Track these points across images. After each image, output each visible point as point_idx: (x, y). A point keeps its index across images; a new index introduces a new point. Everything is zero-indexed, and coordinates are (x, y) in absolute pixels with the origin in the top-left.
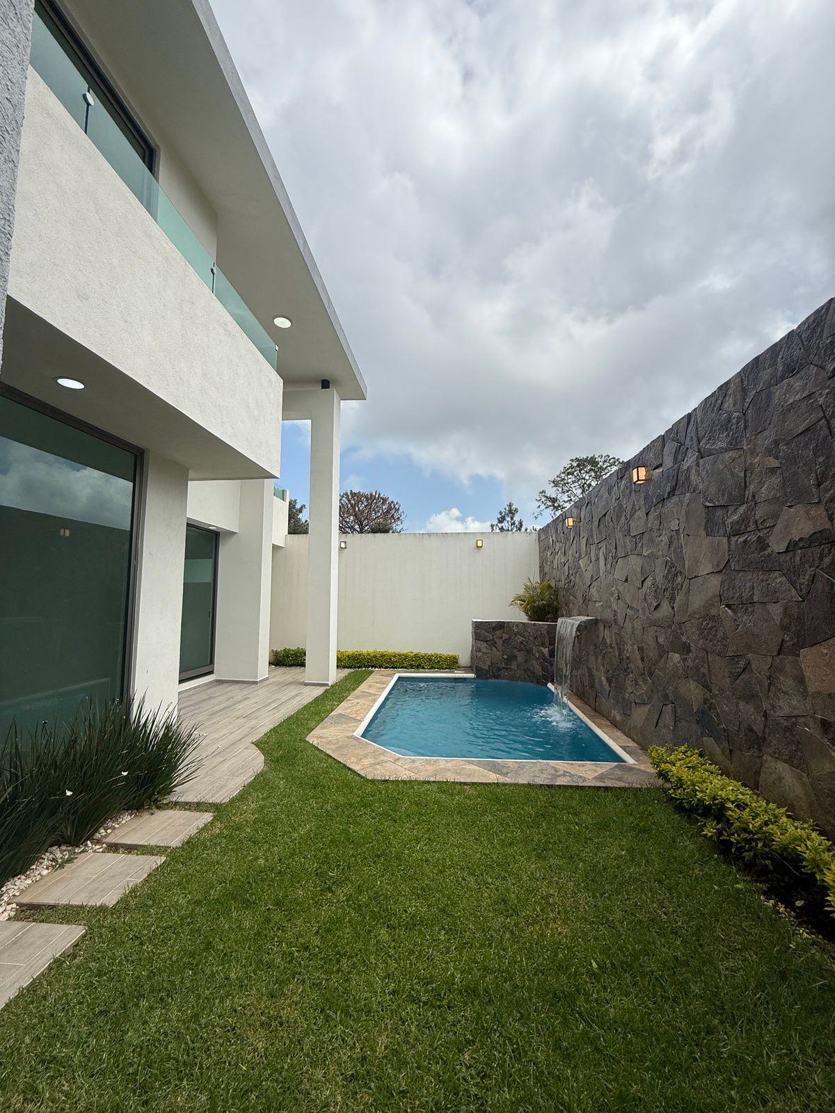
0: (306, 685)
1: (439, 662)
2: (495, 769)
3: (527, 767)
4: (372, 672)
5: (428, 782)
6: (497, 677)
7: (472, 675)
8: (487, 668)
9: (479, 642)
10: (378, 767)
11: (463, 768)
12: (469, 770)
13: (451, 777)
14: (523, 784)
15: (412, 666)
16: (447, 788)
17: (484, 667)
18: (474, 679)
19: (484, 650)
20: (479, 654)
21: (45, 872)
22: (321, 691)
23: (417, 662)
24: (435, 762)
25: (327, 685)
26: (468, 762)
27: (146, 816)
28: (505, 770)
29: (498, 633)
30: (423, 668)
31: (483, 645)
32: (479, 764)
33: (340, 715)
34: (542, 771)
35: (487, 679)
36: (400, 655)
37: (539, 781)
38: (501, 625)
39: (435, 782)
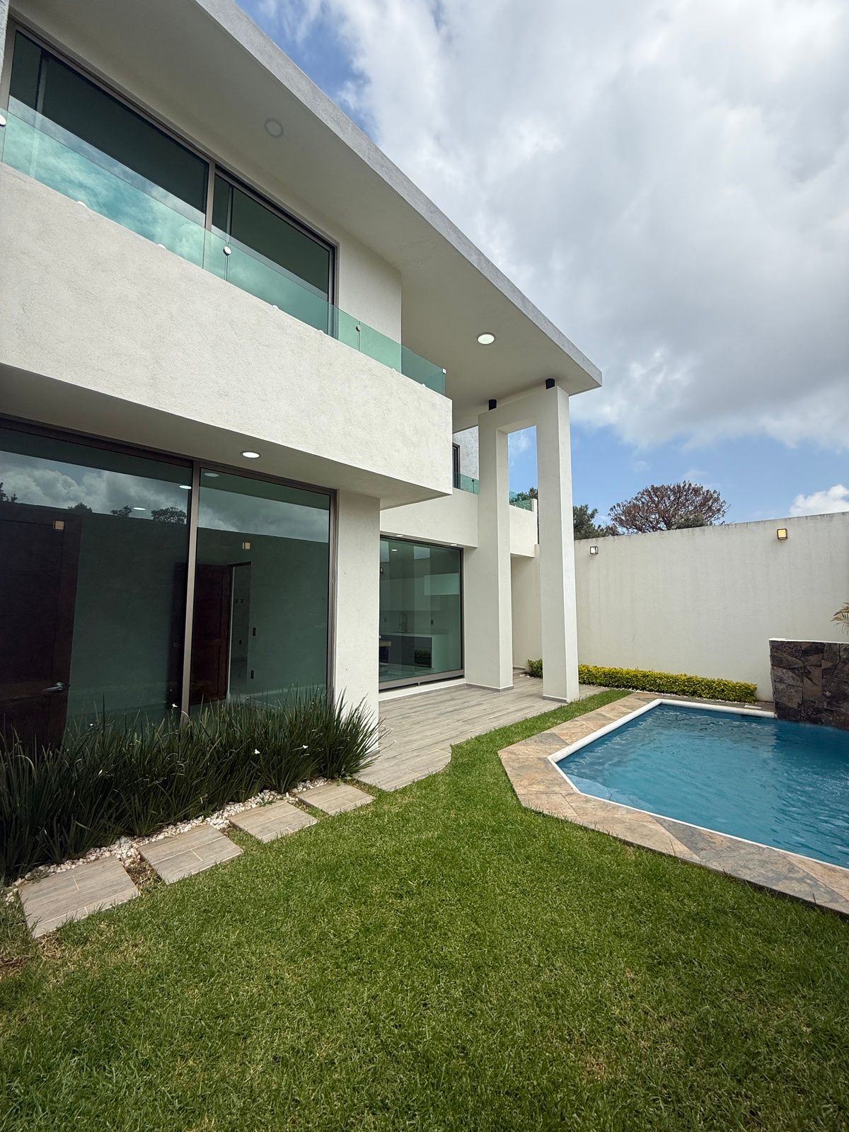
0: (545, 698)
1: (723, 691)
2: (689, 839)
3: (742, 851)
4: (630, 693)
5: (586, 829)
6: (815, 721)
7: (771, 714)
8: (795, 706)
9: (780, 670)
10: (544, 796)
11: (644, 826)
12: (651, 830)
13: (618, 831)
14: (717, 871)
15: (684, 693)
16: (602, 841)
17: (790, 705)
18: (774, 718)
19: (790, 681)
20: (782, 686)
21: (254, 806)
22: (553, 706)
23: (692, 688)
24: (614, 808)
25: (565, 701)
26: (658, 821)
27: (334, 785)
28: (701, 845)
29: (813, 659)
30: (701, 696)
31: (787, 675)
32: (670, 827)
33: (553, 735)
34: (763, 863)
35: (797, 721)
36: (668, 678)
37: (747, 875)
38: (817, 648)
39: (593, 830)
